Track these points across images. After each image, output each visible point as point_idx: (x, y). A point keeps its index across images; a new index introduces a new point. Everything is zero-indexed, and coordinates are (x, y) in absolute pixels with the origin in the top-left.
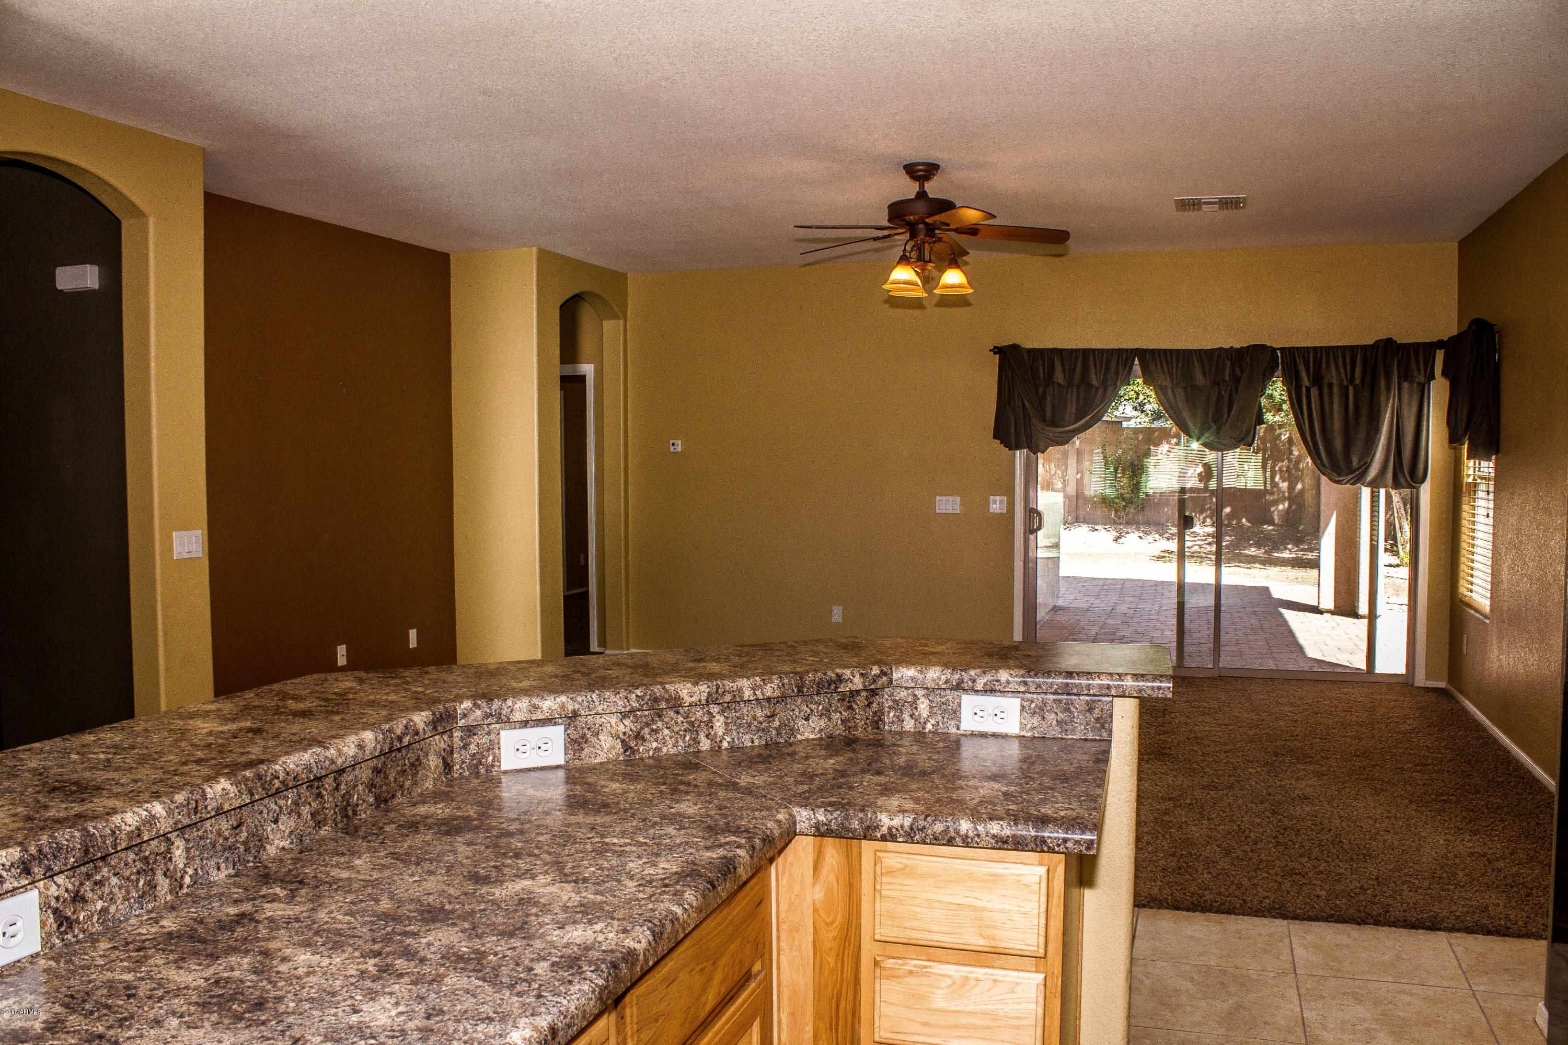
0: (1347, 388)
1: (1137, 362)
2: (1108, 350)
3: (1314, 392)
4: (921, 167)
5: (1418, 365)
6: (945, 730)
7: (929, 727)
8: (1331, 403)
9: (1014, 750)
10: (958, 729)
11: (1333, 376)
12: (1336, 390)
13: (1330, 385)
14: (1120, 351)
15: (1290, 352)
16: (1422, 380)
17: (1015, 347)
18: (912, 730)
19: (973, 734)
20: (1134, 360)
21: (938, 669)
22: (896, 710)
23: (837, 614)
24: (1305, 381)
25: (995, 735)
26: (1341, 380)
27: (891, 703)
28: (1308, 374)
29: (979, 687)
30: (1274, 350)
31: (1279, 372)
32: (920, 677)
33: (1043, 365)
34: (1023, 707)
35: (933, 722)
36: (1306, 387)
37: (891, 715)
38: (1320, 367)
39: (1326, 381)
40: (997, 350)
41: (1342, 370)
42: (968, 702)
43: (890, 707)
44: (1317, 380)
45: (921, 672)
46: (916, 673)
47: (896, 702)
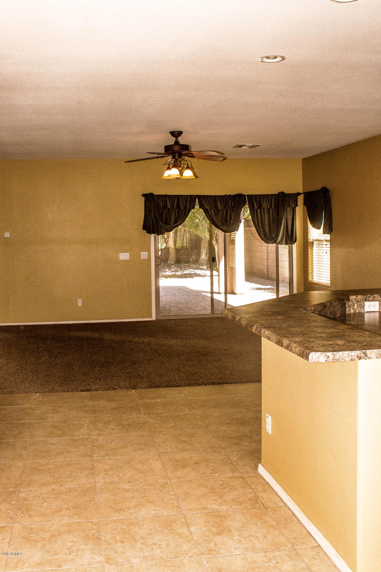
0: (269, 209)
1: (197, 200)
2: (186, 196)
3: (259, 211)
4: (176, 133)
5: (292, 201)
6: (361, 312)
7: (357, 311)
8: (264, 215)
9: (377, 315)
10: (364, 311)
11: (265, 205)
12: (266, 210)
13: (264, 208)
14: (191, 196)
15: (251, 197)
16: (293, 206)
17: (151, 195)
18: (353, 313)
19: (368, 312)
20: (196, 199)
21: (360, 296)
22: (349, 307)
23: (80, 303)
24: (256, 207)
25: (373, 312)
26: (268, 207)
27: (348, 306)
28: (256, 204)
29: (371, 299)
30: (245, 196)
31: (247, 203)
32: (356, 298)
33: (162, 201)
34: (379, 304)
35: (358, 310)
36: (256, 209)
37: (348, 309)
38: (261, 202)
39: (263, 207)
40: (144, 195)
41: (268, 203)
42: (367, 304)
43: (347, 307)
44: (260, 207)
45: (357, 297)
46: (355, 297)
47: (349, 305)
